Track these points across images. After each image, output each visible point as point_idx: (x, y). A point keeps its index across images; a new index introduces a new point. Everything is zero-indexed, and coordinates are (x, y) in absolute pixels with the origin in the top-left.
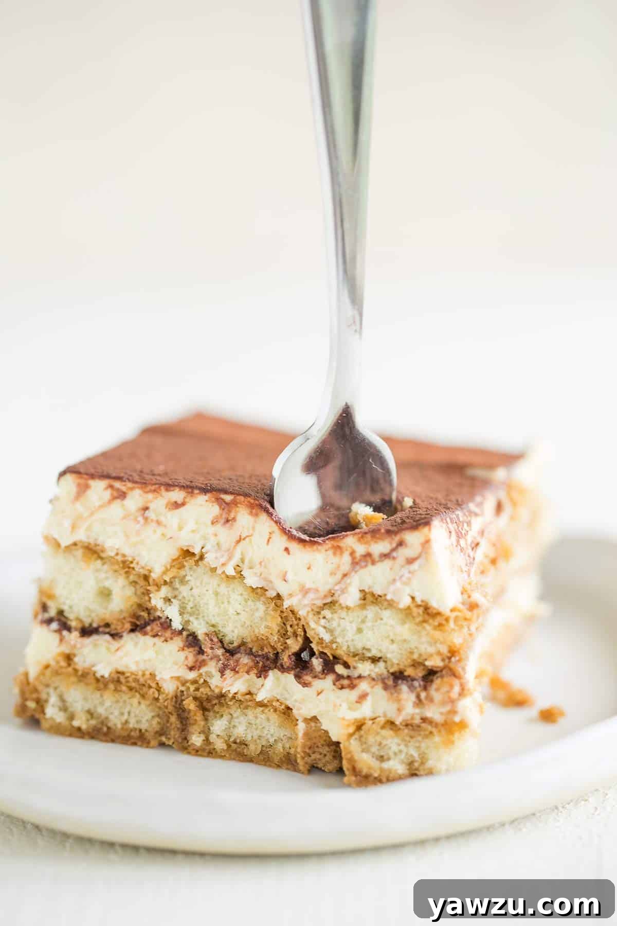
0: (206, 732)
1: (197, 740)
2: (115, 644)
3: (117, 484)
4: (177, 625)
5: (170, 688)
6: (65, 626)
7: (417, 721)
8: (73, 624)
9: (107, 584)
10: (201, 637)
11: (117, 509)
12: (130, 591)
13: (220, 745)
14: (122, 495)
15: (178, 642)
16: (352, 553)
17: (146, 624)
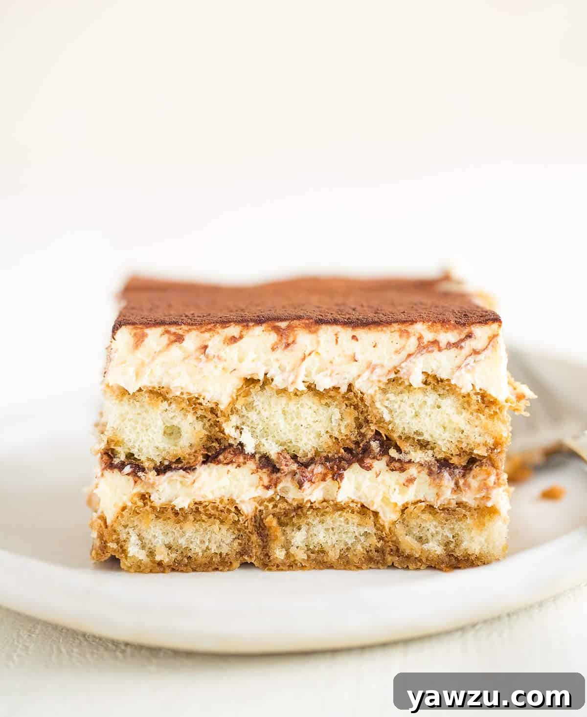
0: (287, 546)
1: (279, 554)
2: (190, 477)
3: (173, 329)
4: (249, 449)
5: (248, 509)
6: (138, 468)
7: (453, 505)
8: (146, 464)
9: (175, 422)
10: (273, 456)
11: (176, 351)
12: (199, 425)
13: (301, 556)
14: (179, 339)
15: (251, 465)
16: (420, 338)
17: (218, 454)
